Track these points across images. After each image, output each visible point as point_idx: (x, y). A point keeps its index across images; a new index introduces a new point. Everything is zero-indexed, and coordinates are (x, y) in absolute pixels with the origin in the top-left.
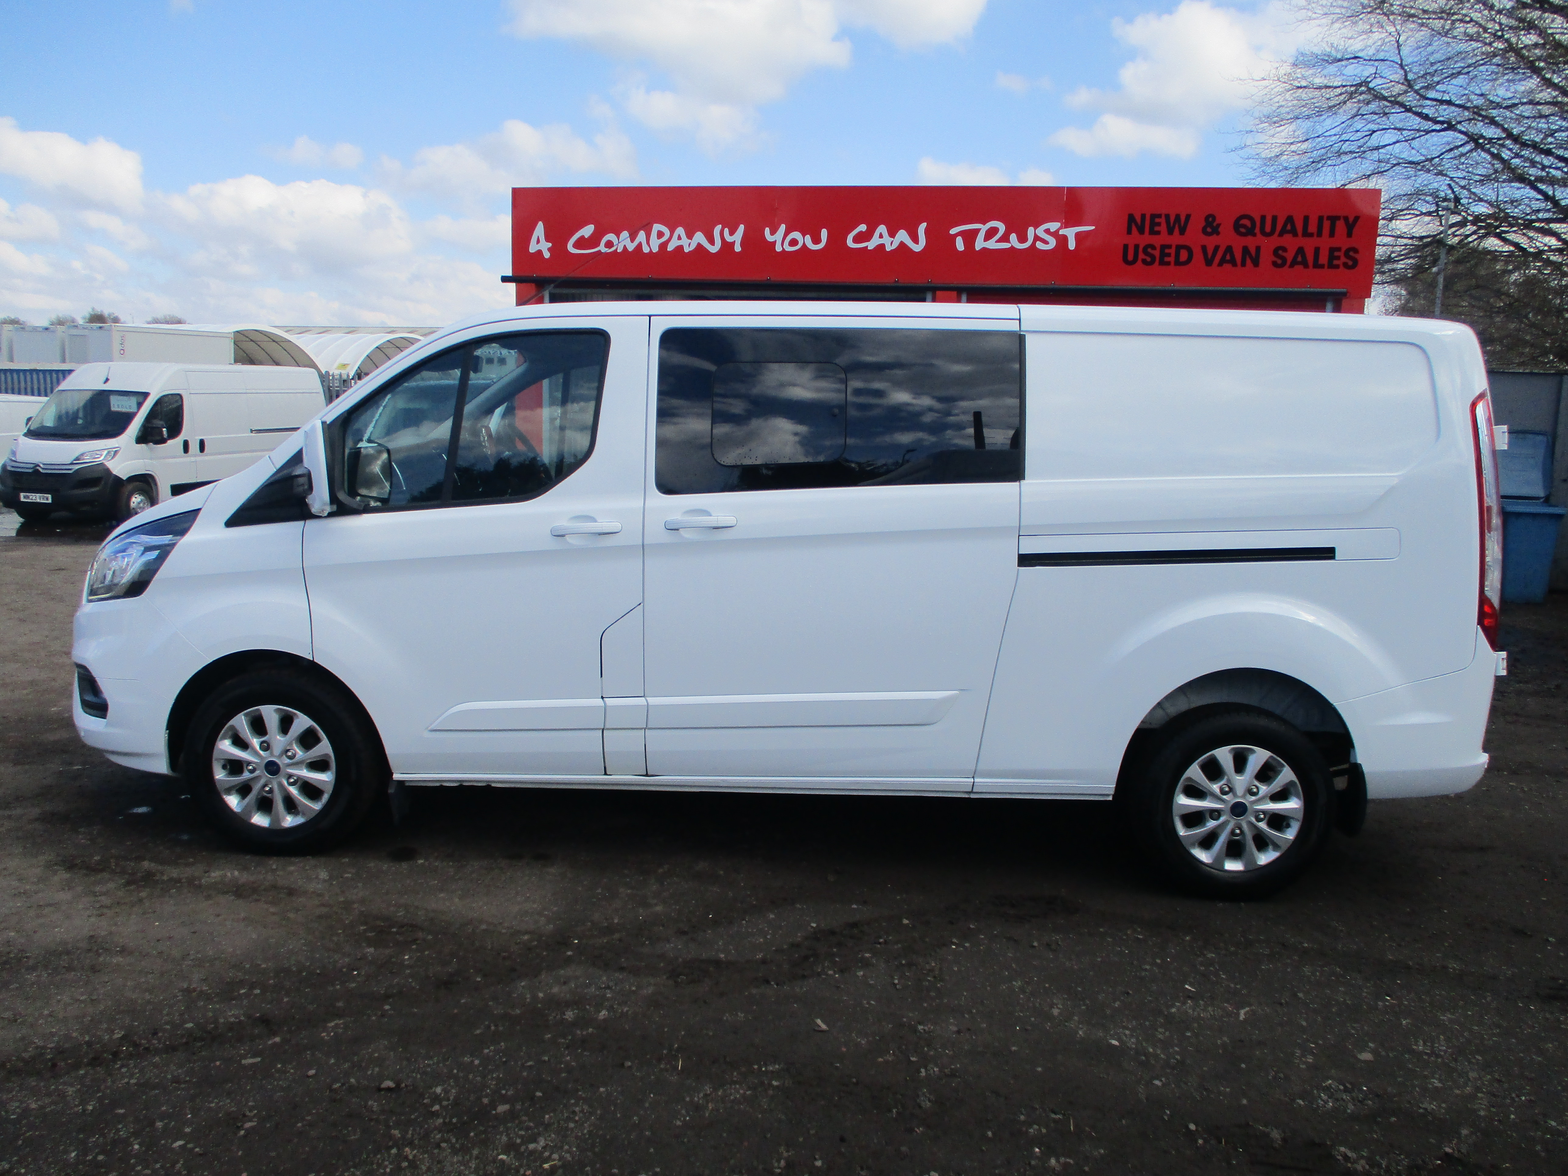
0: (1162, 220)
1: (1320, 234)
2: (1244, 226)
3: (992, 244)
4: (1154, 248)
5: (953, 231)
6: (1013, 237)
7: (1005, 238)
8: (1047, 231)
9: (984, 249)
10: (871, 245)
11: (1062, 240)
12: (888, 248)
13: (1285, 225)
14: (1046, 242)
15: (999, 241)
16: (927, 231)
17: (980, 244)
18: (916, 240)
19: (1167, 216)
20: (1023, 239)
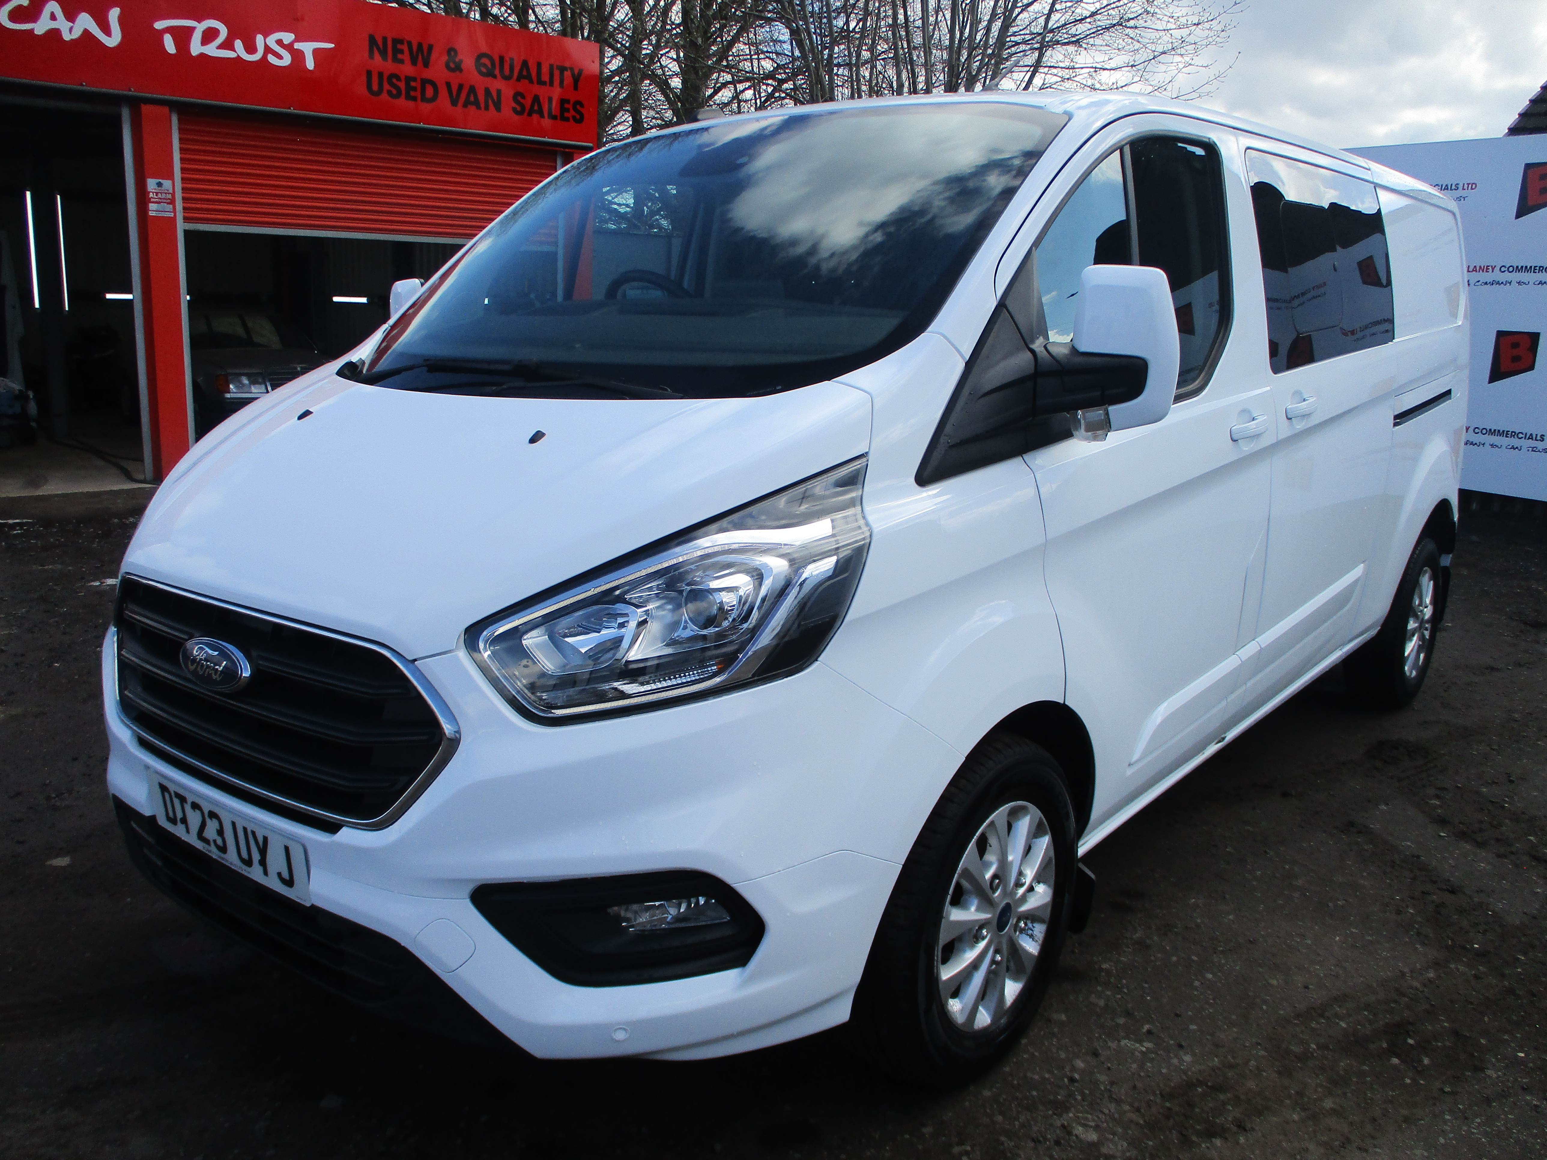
0: (405, 48)
1: (551, 84)
2: (485, 65)
3: (212, 50)
4: (398, 78)
5: (159, 25)
6: (238, 44)
7: (228, 45)
8: (279, 42)
9: (202, 56)
10: (41, 27)
11: (298, 56)
12: (67, 37)
13: (521, 71)
14: (280, 57)
15: (221, 47)
16: (121, 20)
17: (196, 48)
18: (107, 32)
19: (410, 44)
20: (251, 48)
